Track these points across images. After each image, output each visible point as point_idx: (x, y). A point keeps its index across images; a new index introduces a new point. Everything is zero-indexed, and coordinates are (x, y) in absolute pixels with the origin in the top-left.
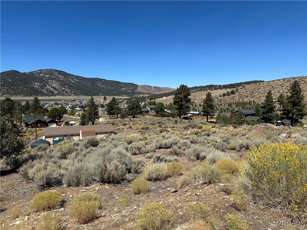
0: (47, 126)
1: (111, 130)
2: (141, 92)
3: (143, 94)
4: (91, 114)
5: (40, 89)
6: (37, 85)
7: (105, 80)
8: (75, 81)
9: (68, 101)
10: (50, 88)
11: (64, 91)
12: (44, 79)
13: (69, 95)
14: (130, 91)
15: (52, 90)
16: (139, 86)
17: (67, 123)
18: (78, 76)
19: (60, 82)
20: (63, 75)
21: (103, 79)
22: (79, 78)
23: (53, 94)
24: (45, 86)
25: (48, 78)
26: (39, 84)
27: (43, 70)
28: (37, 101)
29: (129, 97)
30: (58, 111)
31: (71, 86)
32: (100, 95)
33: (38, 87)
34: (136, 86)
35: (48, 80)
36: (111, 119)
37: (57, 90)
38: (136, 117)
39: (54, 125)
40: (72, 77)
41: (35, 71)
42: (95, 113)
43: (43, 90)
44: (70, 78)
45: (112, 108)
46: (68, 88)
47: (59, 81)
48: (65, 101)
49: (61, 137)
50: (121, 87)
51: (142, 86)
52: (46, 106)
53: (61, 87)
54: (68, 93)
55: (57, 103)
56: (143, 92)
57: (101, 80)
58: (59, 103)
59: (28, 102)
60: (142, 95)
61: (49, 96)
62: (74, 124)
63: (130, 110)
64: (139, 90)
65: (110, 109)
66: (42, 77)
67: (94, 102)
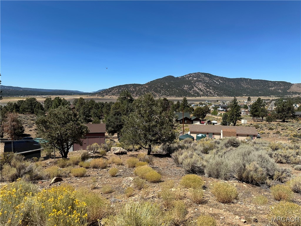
0: (192, 123)
1: (254, 134)
2: (296, 92)
3: (299, 94)
4: (233, 115)
5: (189, 91)
6: (186, 87)
7: (250, 79)
8: (219, 82)
9: (211, 101)
10: (197, 89)
11: (209, 92)
12: (192, 81)
13: (213, 95)
14: (280, 91)
15: (198, 91)
16: (293, 84)
17: (209, 122)
18: (222, 78)
19: (206, 84)
20: (208, 77)
21: (248, 79)
22: (223, 79)
23: (199, 95)
24: (193, 88)
25: (196, 81)
26: (188, 86)
27: (192, 74)
28: (185, 101)
29: (279, 98)
30: (202, 110)
31: (215, 87)
32: (244, 95)
33: (187, 89)
34: (290, 85)
35: (196, 82)
36: (255, 121)
37: (202, 91)
38: (287, 122)
39: (198, 123)
40: (217, 79)
41: (186, 75)
42: (237, 114)
43: (191, 92)
44: (214, 80)
45: (256, 110)
46: (212, 89)
47: (204, 82)
48: (208, 101)
49: (203, 134)
50: (269, 87)
51: (298, 84)
52: (192, 105)
53: (206, 88)
54: (212, 94)
55: (202, 103)
56: (298, 92)
57: (246, 80)
58: (203, 103)
59: (178, 102)
60: (297, 95)
61: (196, 96)
62: (216, 123)
63: (279, 112)
64: (293, 89)
65: (254, 110)
66: (191, 80)
67: (237, 103)
